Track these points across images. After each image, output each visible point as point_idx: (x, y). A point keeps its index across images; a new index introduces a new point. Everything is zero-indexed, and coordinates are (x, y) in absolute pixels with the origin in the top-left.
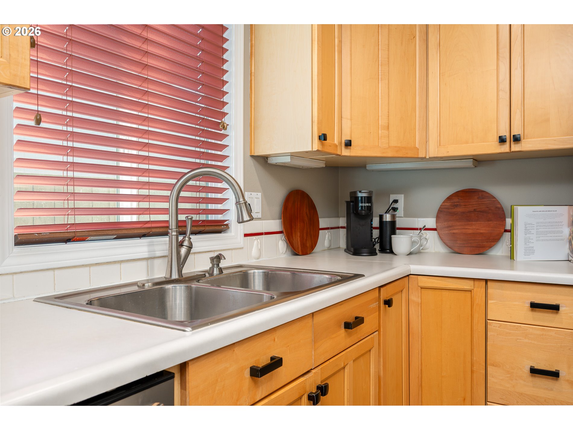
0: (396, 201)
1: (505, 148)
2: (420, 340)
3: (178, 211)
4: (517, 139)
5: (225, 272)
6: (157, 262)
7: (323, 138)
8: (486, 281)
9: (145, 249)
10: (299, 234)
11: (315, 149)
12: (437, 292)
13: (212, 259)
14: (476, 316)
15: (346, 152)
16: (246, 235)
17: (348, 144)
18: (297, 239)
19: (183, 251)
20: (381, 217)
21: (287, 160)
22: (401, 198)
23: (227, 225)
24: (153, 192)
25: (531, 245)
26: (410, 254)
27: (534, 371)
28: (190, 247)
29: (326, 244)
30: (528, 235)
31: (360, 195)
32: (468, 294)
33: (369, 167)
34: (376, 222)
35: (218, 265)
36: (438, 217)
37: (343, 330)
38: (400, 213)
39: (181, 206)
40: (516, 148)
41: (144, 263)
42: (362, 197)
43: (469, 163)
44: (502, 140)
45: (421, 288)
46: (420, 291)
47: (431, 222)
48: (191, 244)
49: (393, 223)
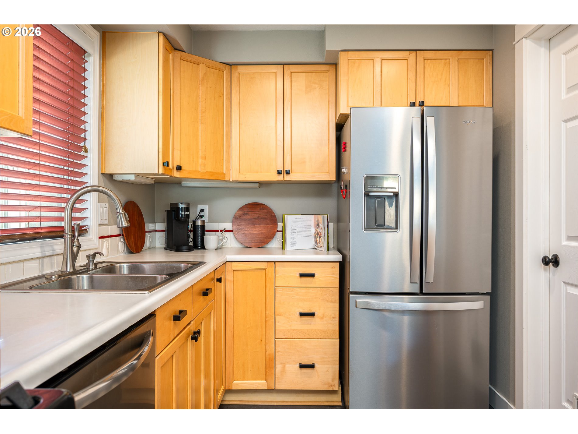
0: (202, 210)
1: (280, 178)
2: (233, 306)
3: (72, 219)
4: (288, 173)
5: (99, 266)
6: (46, 260)
7: (167, 164)
8: (275, 262)
9: (39, 250)
10: (133, 237)
11: (161, 172)
12: (244, 272)
13: (88, 257)
14: (268, 285)
15: (176, 174)
16: (100, 238)
17: (179, 168)
18: (132, 240)
19: (75, 249)
20: (194, 222)
21: (132, 178)
22: (206, 208)
23: (86, 230)
24: (43, 204)
25: (294, 240)
26: (217, 249)
27: (302, 314)
28: (79, 247)
29: (148, 244)
30: (293, 233)
31: (181, 206)
32: (264, 272)
33: (184, 184)
34: (191, 226)
35: (93, 261)
36: (233, 222)
37: (202, 297)
38: (206, 219)
40: (287, 178)
41: (37, 261)
42: (182, 207)
43: (257, 185)
44: (279, 172)
45: (234, 270)
46: (233, 272)
47: (228, 226)
48: (79, 244)
49: (203, 227)
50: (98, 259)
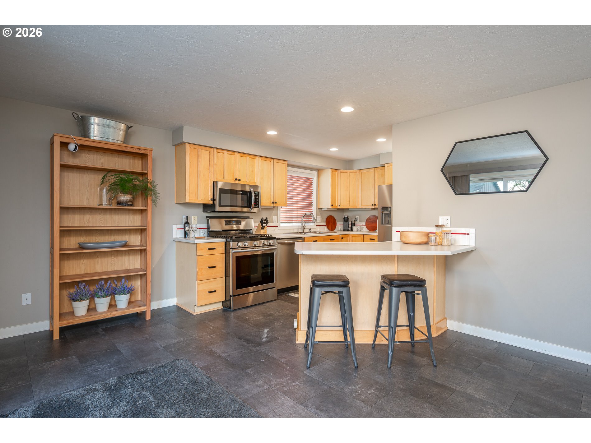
0: (357, 218)
1: (373, 207)
4: (375, 205)
7: (332, 205)
11: (331, 208)
13: (309, 230)
15: (339, 207)
16: (317, 226)
17: (340, 206)
18: (330, 227)
20: (351, 222)
21: (326, 209)
26: (357, 231)
28: (305, 227)
29: (339, 229)
33: (349, 209)
34: (350, 223)
36: (366, 222)
38: (358, 221)
39: (304, 219)
42: (346, 217)
43: (371, 209)
44: (373, 205)
47: (364, 223)
49: (354, 224)
50: (312, 231)
